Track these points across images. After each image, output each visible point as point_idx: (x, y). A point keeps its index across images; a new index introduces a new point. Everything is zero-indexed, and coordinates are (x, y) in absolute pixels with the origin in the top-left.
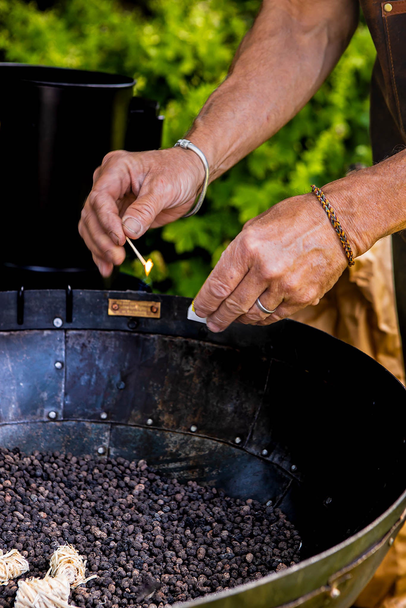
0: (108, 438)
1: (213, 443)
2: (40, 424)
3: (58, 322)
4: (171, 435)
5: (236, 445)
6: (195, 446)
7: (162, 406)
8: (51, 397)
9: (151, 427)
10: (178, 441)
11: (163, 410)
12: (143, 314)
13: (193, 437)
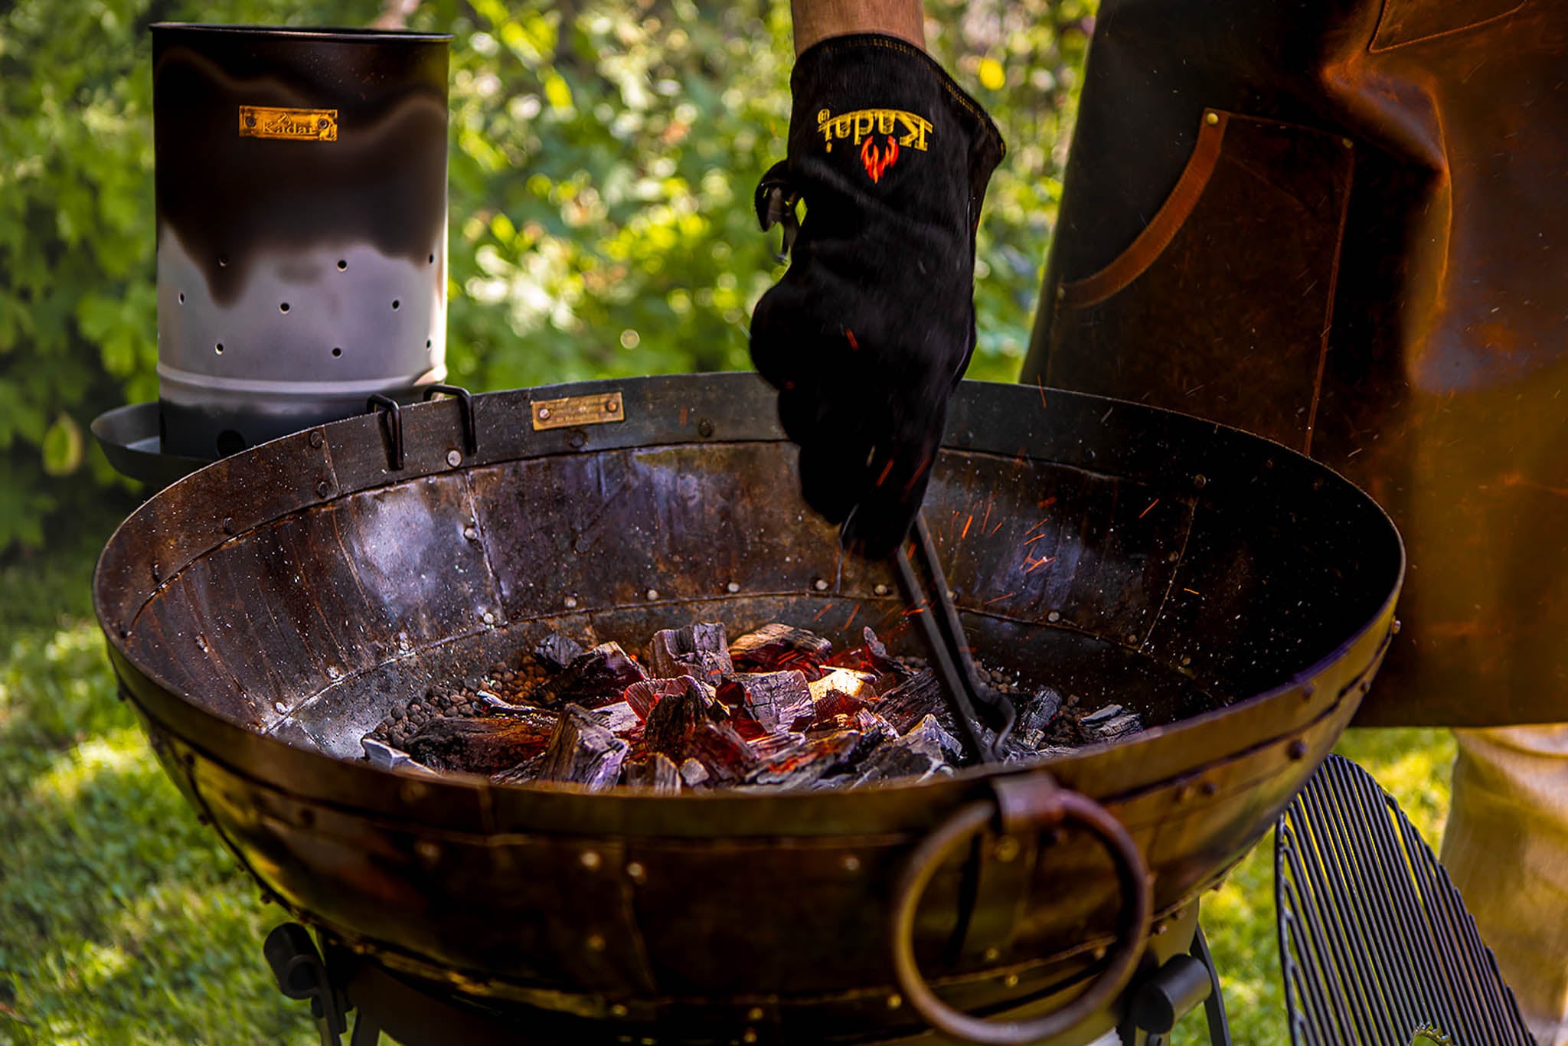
0: (594, 637)
1: (779, 601)
2: (475, 637)
3: (455, 458)
4: (698, 608)
5: (821, 593)
6: (748, 613)
7: (665, 566)
8: (478, 590)
9: (659, 602)
10: (715, 614)
11: (669, 570)
12: (594, 419)
13: (738, 601)
